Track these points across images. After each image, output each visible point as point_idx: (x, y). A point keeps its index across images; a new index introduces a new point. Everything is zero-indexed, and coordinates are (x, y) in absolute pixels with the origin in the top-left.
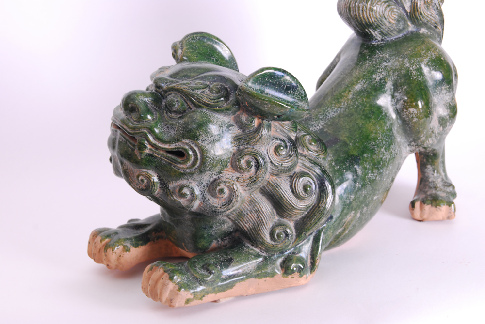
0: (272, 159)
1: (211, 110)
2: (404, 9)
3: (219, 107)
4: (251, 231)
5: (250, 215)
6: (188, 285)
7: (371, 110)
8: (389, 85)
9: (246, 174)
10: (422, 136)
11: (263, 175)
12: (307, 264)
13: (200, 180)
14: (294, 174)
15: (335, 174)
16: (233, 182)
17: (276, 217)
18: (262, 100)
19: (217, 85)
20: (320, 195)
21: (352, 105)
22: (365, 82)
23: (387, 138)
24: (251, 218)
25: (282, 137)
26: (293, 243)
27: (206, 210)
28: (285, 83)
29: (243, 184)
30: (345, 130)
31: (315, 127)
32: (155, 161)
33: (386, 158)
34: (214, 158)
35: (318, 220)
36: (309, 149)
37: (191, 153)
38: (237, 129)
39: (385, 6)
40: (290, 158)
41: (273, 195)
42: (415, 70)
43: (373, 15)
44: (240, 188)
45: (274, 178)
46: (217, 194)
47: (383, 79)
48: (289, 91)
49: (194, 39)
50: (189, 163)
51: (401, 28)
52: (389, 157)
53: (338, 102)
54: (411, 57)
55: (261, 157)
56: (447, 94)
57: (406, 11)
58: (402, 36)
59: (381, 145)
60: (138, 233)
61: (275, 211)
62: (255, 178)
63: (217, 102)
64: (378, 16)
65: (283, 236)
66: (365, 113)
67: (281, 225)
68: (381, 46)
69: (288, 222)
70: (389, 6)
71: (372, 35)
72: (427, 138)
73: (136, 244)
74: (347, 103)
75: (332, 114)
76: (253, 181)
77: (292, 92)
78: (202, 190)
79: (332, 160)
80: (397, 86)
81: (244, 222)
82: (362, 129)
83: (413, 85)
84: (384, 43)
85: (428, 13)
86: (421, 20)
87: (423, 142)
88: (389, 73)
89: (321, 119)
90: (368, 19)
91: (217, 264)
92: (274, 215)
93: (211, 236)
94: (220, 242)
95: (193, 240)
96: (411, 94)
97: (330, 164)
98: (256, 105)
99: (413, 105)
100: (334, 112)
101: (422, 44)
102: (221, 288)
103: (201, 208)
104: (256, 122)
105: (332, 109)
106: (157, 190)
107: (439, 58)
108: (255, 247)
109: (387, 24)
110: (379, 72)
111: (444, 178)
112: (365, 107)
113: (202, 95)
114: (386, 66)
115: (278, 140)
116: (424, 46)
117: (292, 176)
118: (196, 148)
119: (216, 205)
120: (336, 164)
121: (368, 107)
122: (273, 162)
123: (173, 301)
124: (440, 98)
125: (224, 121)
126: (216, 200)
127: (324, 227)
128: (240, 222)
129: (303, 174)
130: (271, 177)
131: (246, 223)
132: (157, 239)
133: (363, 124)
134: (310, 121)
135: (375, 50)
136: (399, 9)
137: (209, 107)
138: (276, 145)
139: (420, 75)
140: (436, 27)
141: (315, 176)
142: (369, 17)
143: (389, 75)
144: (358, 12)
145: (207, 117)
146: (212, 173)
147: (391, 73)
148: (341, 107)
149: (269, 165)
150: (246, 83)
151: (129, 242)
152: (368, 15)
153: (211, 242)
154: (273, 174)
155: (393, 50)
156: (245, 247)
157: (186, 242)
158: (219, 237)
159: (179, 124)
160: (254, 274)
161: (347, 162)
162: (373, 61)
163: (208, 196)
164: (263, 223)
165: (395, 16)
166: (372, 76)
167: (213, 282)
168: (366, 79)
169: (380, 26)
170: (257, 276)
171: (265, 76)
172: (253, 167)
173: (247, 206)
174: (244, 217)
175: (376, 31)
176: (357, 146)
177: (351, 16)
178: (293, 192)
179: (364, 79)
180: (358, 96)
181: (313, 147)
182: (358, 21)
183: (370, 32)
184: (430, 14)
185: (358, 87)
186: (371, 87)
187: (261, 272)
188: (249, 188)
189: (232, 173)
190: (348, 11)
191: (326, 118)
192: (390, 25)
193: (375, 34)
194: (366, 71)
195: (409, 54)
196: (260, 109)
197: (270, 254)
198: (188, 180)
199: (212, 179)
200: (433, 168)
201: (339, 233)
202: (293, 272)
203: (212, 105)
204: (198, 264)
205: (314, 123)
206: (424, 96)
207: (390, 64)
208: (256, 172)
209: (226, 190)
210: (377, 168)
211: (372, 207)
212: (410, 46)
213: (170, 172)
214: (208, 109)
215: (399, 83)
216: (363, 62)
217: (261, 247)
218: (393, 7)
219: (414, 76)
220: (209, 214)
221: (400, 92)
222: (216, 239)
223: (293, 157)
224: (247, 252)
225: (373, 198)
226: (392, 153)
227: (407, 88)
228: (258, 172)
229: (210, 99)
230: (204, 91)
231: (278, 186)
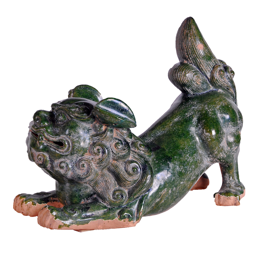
0: (113, 150)
1: (79, 120)
2: (207, 77)
3: (83, 119)
4: (102, 193)
5: (102, 183)
6: (61, 217)
7: (183, 133)
8: (195, 119)
9: (97, 157)
10: (215, 151)
11: (107, 158)
12: (134, 215)
13: (72, 159)
14: (127, 161)
15: (155, 165)
16: (89, 161)
17: (117, 186)
18: (105, 114)
19: (83, 107)
20: (143, 174)
21: (172, 130)
22: (181, 117)
23: (191, 149)
24: (102, 185)
25: (120, 139)
26: (126, 202)
27: (75, 177)
28: (121, 107)
29: (95, 162)
30: (165, 143)
31: (148, 140)
32: (47, 148)
33: (190, 161)
34: (79, 146)
35: (141, 189)
36: (138, 149)
37: (66, 143)
38: (93, 131)
39: (193, 74)
40: (124, 151)
41: (115, 172)
42: (211, 111)
43: (186, 79)
44: (93, 164)
45: (116, 162)
46: (81, 167)
47: (192, 116)
48: (123, 112)
49: (81, 88)
50: (66, 149)
51: (205, 88)
52: (192, 160)
53: (164, 127)
54: (209, 104)
55: (106, 148)
56: (233, 127)
57: (208, 78)
58: (206, 93)
59: (187, 152)
60: (42, 197)
61: (116, 182)
62: (102, 159)
63: (82, 115)
64: (189, 80)
65: (120, 196)
66: (179, 134)
67: (119, 190)
68: (192, 98)
69: (124, 190)
70: (196, 74)
71: (187, 91)
72: (219, 152)
73: (40, 202)
74: (169, 128)
75: (159, 134)
76: (101, 161)
77: (125, 112)
78: (73, 165)
79: (154, 158)
80: (200, 120)
81: (98, 188)
82: (175, 142)
83: (209, 120)
84: (194, 96)
85: (222, 80)
86: (217, 84)
87: (216, 155)
88: (195, 113)
89: (152, 137)
90: (183, 81)
91: (80, 209)
92: (116, 185)
93: (80, 196)
94: (86, 201)
95: (70, 198)
96: (207, 124)
97: (153, 160)
98: (102, 117)
99: (208, 131)
100: (161, 133)
101: (217, 97)
102: (81, 223)
103: (72, 175)
104: (104, 128)
105: (160, 131)
106: (49, 165)
107: (227, 106)
108: (104, 203)
109: (196, 85)
110: (189, 112)
111: (237, 182)
112: (179, 131)
113: (74, 111)
114: (194, 109)
115: (117, 140)
116: (218, 99)
117: (126, 162)
118: (69, 140)
119: (80, 174)
120: (156, 160)
121: (181, 131)
122: (113, 151)
123: (51, 225)
124: (227, 129)
125: (86, 127)
126: (80, 171)
127: (146, 194)
128: (96, 188)
129: (132, 162)
130: (113, 161)
131: (99, 188)
132: (53, 201)
133: (176, 140)
134: (146, 137)
135: (189, 100)
136: (203, 77)
137: (78, 119)
138: (116, 142)
139: (214, 114)
140: (228, 89)
141: (141, 164)
142: (184, 80)
143: (195, 114)
144: (177, 77)
145: (76, 124)
146: (78, 155)
147: (197, 113)
148: (165, 130)
149: (111, 153)
150: (97, 105)
151: (36, 200)
152: (183, 79)
153: (81, 200)
154: (115, 160)
155: (199, 100)
156: (98, 202)
157: (67, 199)
158: (85, 197)
159: (61, 127)
160: (102, 217)
161: (163, 159)
162: (186, 106)
163: (76, 169)
164: (109, 188)
165: (200, 81)
166: (185, 114)
167: (76, 218)
168: (181, 115)
169: (191, 86)
170: (103, 218)
171: (109, 102)
172: (101, 153)
173: (100, 178)
174: (98, 184)
175: (189, 88)
176: (171, 151)
177: (174, 79)
178: (126, 171)
179: (180, 115)
180: (175, 124)
181: (142, 148)
182: (178, 82)
183: (186, 89)
184: (224, 81)
185: (176, 120)
186: (184, 120)
187: (105, 216)
188: (99, 165)
189: (89, 156)
190: (172, 76)
191: (156, 136)
192: (197, 86)
193: (189, 90)
194: (182, 111)
195: (208, 103)
196: (104, 119)
197: (112, 207)
198: (65, 159)
199: (78, 159)
200: (229, 175)
201: (158, 201)
202: (124, 218)
203: (80, 117)
204: (69, 208)
205: (147, 138)
206: (215, 126)
207: (196, 108)
208: (102, 156)
209: (86, 165)
210: (183, 165)
211: (180, 188)
212: (210, 98)
213: (55, 154)
214: (77, 119)
215: (201, 118)
216: (181, 106)
217: (107, 202)
218: (199, 75)
219: (210, 114)
220: (77, 179)
221: (201, 123)
222: (84, 199)
223: (126, 150)
224: (99, 205)
225: (180, 183)
226: (194, 158)
227: (205, 121)
228: (103, 156)
229: (79, 114)
230: (76, 110)
231: (117, 167)
